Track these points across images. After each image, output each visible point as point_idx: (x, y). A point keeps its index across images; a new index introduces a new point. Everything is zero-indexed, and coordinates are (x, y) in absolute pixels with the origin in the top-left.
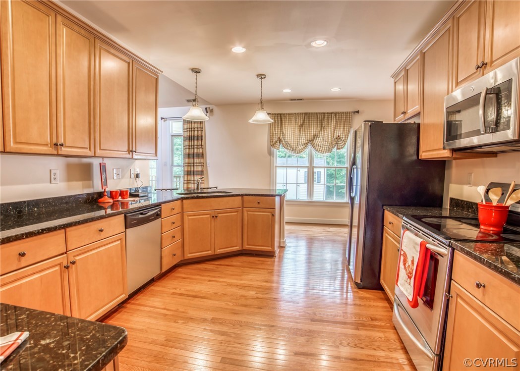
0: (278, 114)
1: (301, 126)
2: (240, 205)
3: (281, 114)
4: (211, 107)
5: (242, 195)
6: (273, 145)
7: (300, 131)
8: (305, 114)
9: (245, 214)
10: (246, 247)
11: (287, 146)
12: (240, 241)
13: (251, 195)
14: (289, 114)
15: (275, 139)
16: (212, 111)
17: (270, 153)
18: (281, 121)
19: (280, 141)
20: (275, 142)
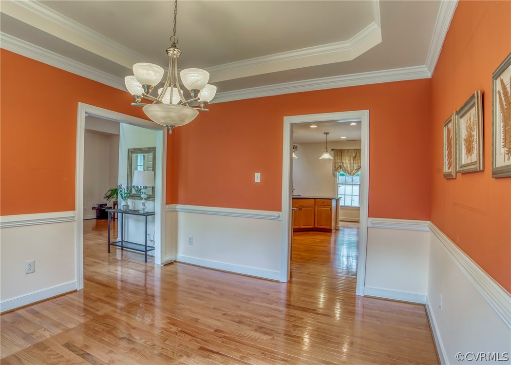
0: (339, 150)
1: (355, 157)
2: (314, 204)
3: (341, 150)
4: (296, 145)
5: (315, 199)
6: (336, 170)
7: (354, 161)
8: (357, 149)
9: (316, 208)
10: (316, 226)
11: (345, 170)
12: (313, 223)
13: (320, 199)
14: (347, 150)
15: (337, 166)
16: (296, 147)
17: (334, 175)
18: (341, 154)
19: (341, 167)
20: (337, 168)
